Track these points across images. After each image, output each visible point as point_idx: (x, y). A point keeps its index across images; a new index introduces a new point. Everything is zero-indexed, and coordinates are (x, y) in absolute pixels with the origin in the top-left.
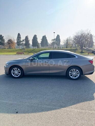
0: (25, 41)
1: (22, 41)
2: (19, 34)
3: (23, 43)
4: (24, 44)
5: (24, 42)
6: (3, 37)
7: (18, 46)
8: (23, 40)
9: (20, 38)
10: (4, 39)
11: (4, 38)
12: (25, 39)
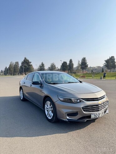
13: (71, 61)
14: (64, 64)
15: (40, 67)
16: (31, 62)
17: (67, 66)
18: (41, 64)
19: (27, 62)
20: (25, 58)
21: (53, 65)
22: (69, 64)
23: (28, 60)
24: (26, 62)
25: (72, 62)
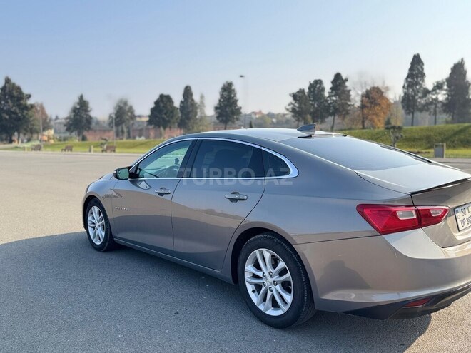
0: (445, 87)
1: (434, 90)
2: (417, 61)
3: (436, 99)
4: (439, 105)
5: (442, 96)
6: (346, 80)
7: (409, 113)
8: (439, 86)
9: (422, 75)
10: (349, 91)
11: (347, 84)
12: (448, 80)
13: (187, 92)
14: (163, 103)
15: (75, 110)
16: (29, 96)
17: (172, 112)
18: (77, 100)
19: (15, 93)
20: (8, 81)
21: (126, 103)
22: (182, 102)
23: (19, 89)
24: (12, 97)
25: (192, 95)
